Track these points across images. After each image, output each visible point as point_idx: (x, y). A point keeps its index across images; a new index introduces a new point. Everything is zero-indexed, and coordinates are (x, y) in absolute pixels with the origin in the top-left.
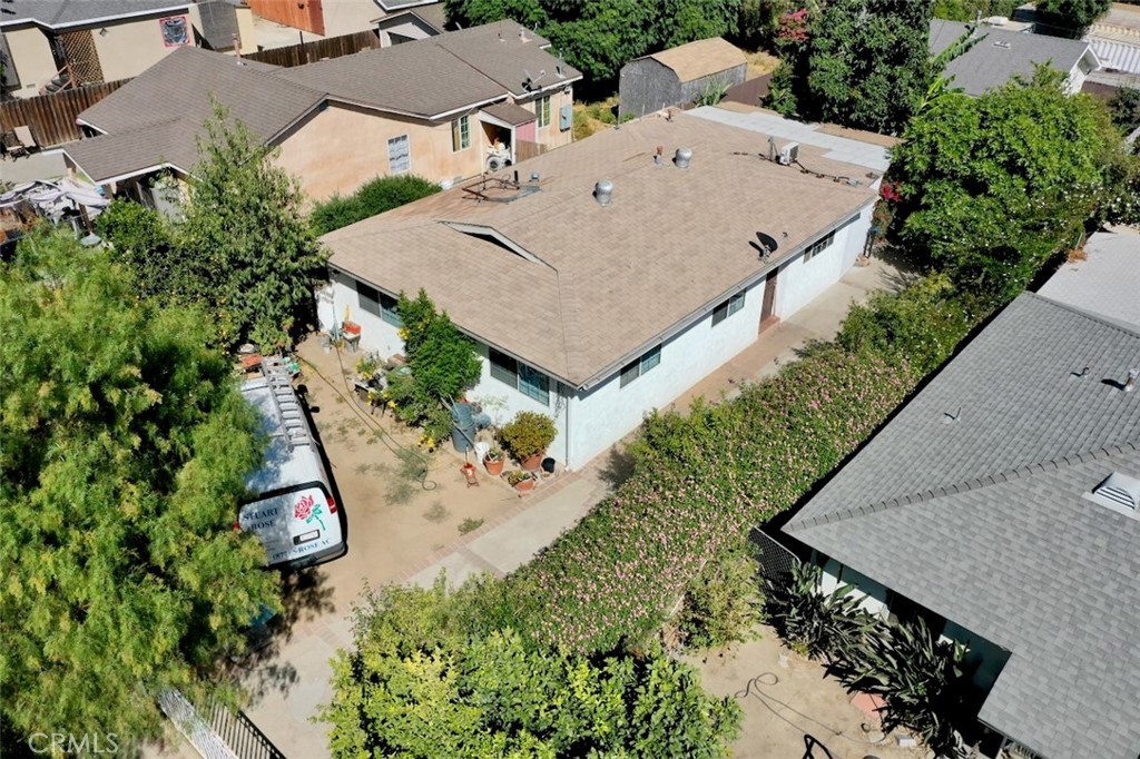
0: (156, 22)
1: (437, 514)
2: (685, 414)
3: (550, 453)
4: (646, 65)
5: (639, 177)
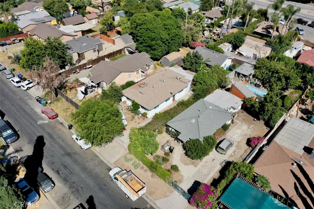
0: (92, 50)
1: (136, 122)
2: (159, 113)
3: (147, 116)
4: (165, 58)
5: (159, 84)
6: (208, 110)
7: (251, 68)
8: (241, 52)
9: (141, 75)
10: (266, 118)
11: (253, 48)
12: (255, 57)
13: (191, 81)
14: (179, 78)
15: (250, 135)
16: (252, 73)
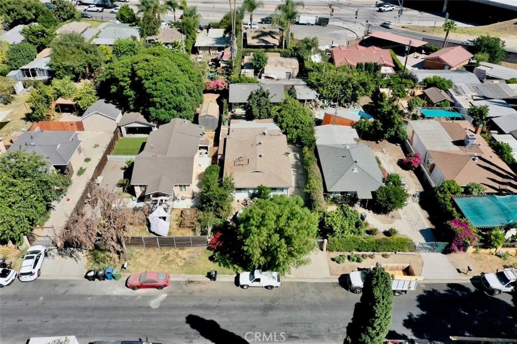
4: (206, 116)
5: (260, 150)
6: (351, 151)
7: (308, 90)
8: (270, 76)
9: (201, 154)
10: (393, 133)
11: (279, 65)
12: (288, 76)
13: (280, 130)
14: (266, 132)
15: (394, 160)
16: (316, 94)
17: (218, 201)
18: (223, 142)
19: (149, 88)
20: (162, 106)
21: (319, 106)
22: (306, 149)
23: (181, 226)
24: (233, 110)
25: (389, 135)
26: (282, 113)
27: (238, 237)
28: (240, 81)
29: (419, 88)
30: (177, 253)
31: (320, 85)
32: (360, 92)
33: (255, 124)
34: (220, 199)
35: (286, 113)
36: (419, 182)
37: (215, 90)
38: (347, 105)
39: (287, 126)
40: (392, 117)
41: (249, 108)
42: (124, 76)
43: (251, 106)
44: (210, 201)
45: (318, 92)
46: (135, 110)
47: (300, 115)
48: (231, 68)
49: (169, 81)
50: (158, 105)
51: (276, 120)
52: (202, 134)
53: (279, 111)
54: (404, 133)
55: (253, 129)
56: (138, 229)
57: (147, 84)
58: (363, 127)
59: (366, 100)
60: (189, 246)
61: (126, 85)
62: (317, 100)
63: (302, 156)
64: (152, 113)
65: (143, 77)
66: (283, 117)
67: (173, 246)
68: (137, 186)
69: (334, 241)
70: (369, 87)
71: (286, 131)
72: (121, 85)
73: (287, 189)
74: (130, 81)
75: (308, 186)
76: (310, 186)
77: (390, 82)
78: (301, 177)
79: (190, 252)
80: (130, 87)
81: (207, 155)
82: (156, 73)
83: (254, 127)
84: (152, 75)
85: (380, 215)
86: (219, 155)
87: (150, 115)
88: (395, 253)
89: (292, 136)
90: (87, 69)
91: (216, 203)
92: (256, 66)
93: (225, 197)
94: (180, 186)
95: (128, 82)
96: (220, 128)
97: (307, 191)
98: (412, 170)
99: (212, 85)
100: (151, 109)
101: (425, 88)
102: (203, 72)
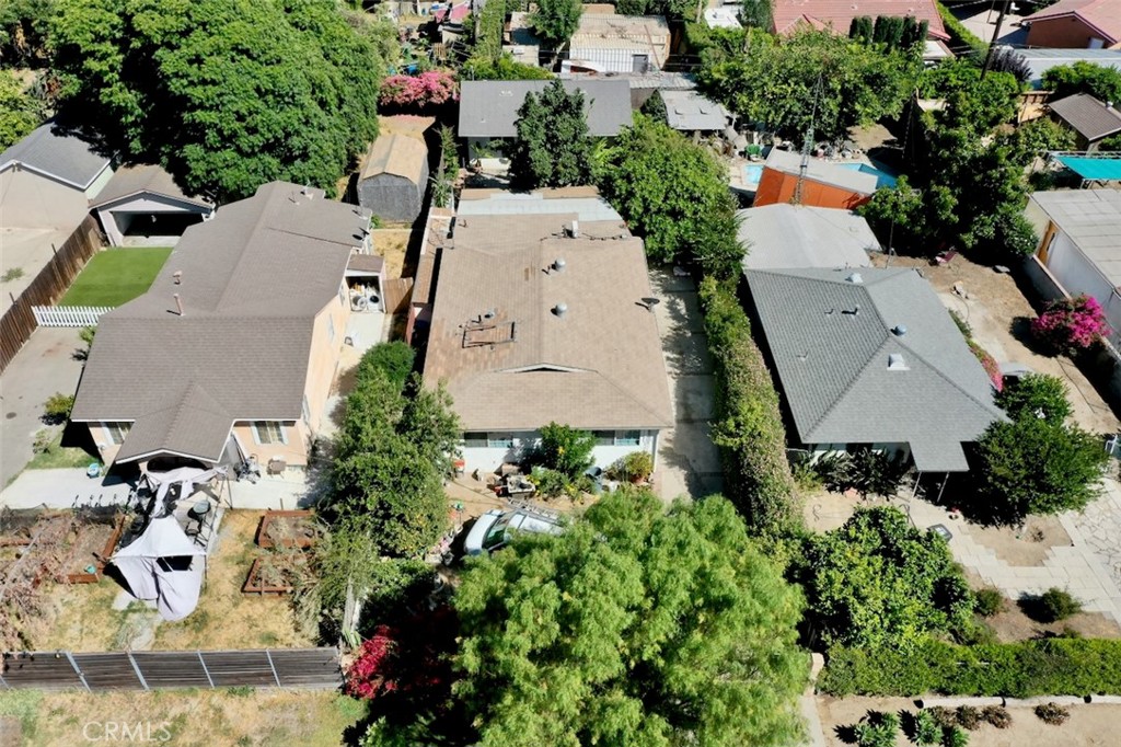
4: (381, 179)
5: (554, 289)
6: (871, 290)
7: (703, 102)
8: (586, 65)
9: (355, 301)
10: (990, 232)
11: (613, 36)
12: (639, 67)
13: (623, 222)
14: (575, 227)
15: (999, 319)
16: (728, 113)
17: (388, 497)
18: (432, 262)
19: (176, 75)
20: (228, 140)
21: (737, 153)
22: (710, 284)
23: (249, 587)
24: (473, 162)
25: (976, 236)
26: (628, 165)
27: (454, 687)
28: (498, 72)
29: (1031, 99)
30: (219, 710)
31: (741, 86)
32: (865, 105)
33: (538, 202)
34: (396, 485)
35: (640, 167)
36: (1101, 400)
37: (421, 104)
38: (823, 147)
39: (647, 210)
40: (995, 174)
41: (520, 149)
42: (100, 39)
43: (527, 142)
44: (358, 493)
45: (732, 107)
46: (149, 158)
47: (688, 172)
48: (472, 41)
49: (246, 52)
50: (211, 136)
51: (607, 191)
52: (360, 234)
53: (617, 162)
54: (1025, 231)
55: (533, 216)
56: (83, 601)
57: (169, 61)
58: (889, 212)
59: (872, 135)
60: (267, 683)
61: (106, 68)
62: (731, 132)
63: (699, 308)
64: (193, 165)
65: (157, 39)
66: (630, 181)
67: (202, 682)
68: (98, 425)
69: (850, 664)
70: (894, 89)
71: (642, 225)
72: (89, 71)
73: (652, 433)
74: (121, 57)
75: (731, 423)
76: (738, 425)
77: (947, 80)
78: (695, 382)
79: (271, 705)
80: (123, 77)
81: (376, 306)
82: (204, 24)
83: (536, 211)
84: (186, 33)
85: (992, 529)
86: (416, 305)
87: (189, 169)
88: (1088, 700)
89: (662, 241)
90: (20, 36)
91: (381, 503)
92: (544, 33)
93: (415, 481)
94: (259, 424)
95: (110, 60)
96: (427, 215)
97: (730, 442)
98: (1066, 354)
99: (411, 88)
100: (192, 151)
101: (1051, 99)
102: (381, 46)
